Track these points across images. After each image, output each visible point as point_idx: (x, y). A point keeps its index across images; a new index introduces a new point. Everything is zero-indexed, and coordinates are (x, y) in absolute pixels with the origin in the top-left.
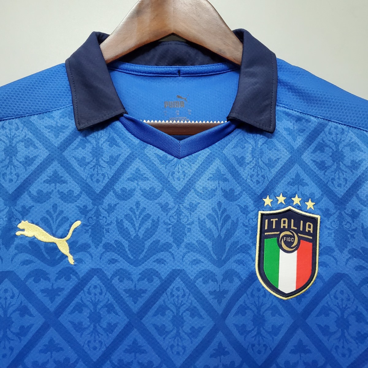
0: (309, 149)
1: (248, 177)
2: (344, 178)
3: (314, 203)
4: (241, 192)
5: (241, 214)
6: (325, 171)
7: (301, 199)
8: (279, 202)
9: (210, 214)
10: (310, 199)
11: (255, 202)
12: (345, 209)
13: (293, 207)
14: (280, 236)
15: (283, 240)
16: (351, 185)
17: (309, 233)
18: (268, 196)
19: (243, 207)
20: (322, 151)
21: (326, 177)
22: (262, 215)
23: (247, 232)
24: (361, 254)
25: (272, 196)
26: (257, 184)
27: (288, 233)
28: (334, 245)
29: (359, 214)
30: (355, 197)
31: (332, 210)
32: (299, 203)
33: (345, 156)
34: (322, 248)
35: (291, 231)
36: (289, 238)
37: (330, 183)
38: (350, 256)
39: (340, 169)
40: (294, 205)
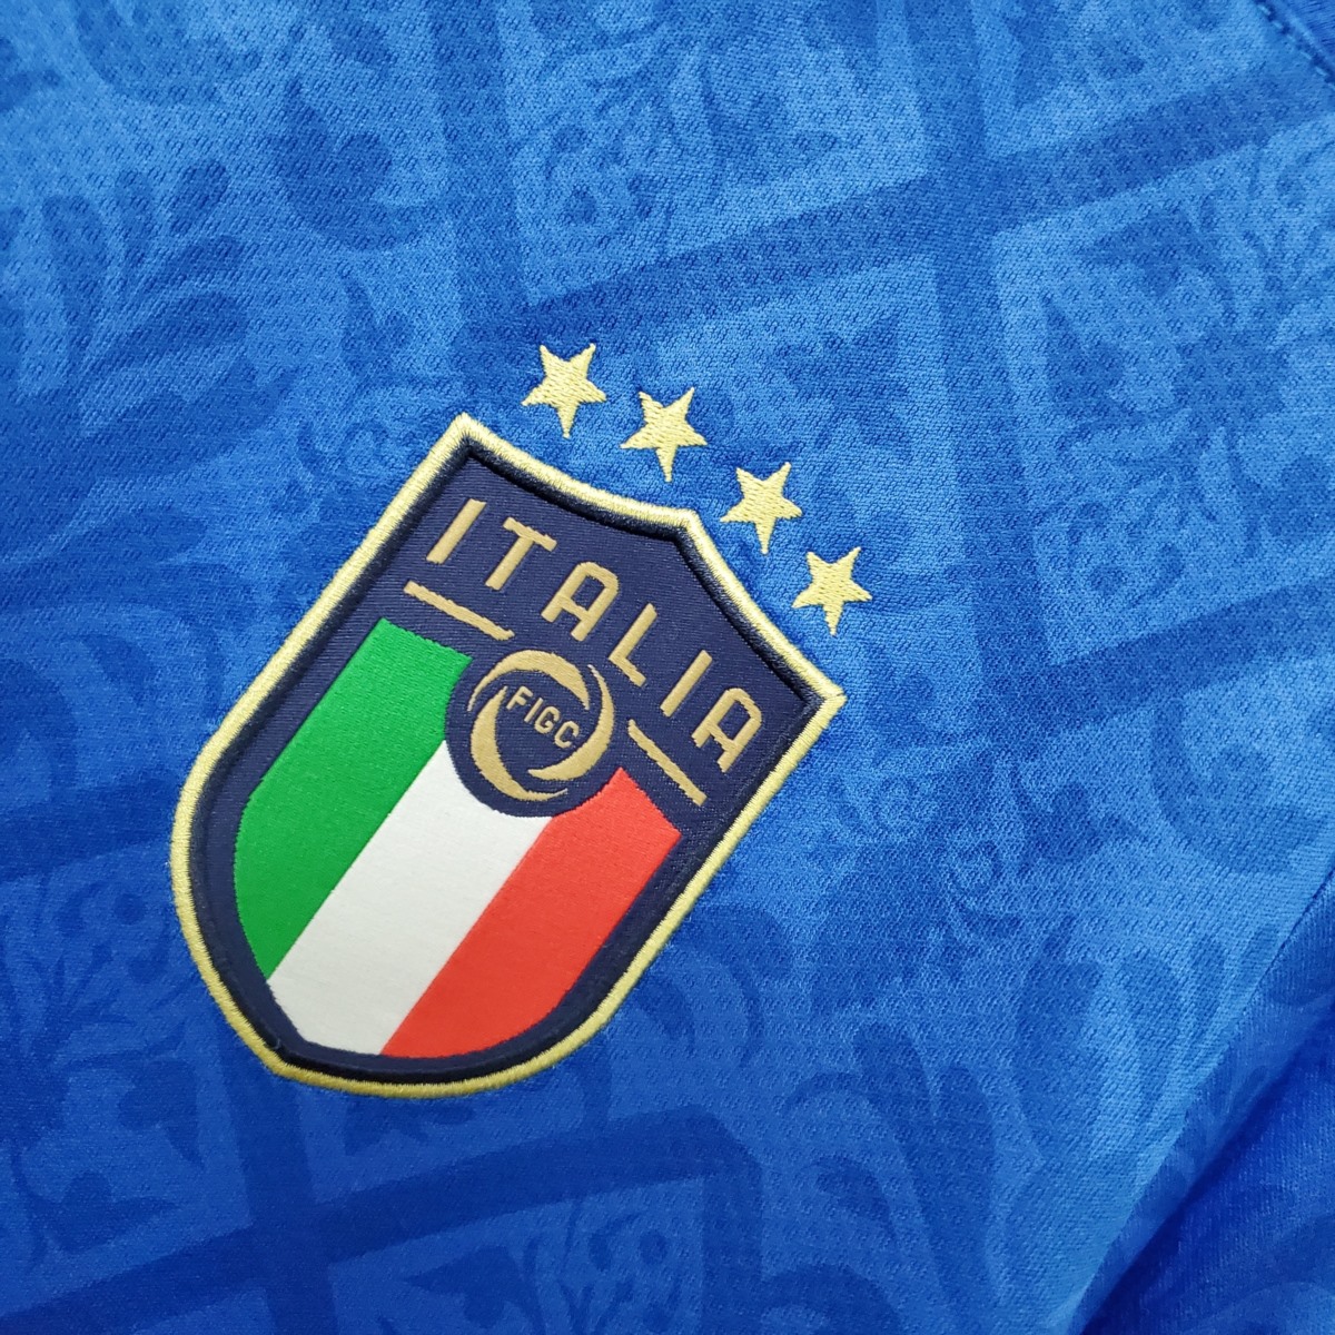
0: (1077, 215)
1: (541, 134)
2: (1168, 549)
3: (865, 596)
4: (430, 210)
5: (337, 356)
6: (1083, 433)
7: (797, 511)
8: (638, 441)
9: (79, 205)
10: (855, 552)
11: (476, 331)
12: (1032, 753)
13: (711, 531)
14: (500, 660)
15: (502, 693)
16: (1183, 617)
17: (700, 762)
18: (593, 347)
19: (379, 319)
20: (1158, 280)
21: (1060, 475)
22: (470, 452)
23: (290, 502)
24: (923, 1104)
25: (617, 364)
26: (569, 216)
27: (565, 673)
28: (811, 937)
29: (1094, 840)
30: (1145, 716)
31: (949, 711)
32: (769, 530)
33: (1278, 406)
34: (725, 899)
35: (596, 674)
36: (552, 709)
37: (1058, 525)
38: (853, 1064)
39: (1189, 472)
40: (724, 519)
